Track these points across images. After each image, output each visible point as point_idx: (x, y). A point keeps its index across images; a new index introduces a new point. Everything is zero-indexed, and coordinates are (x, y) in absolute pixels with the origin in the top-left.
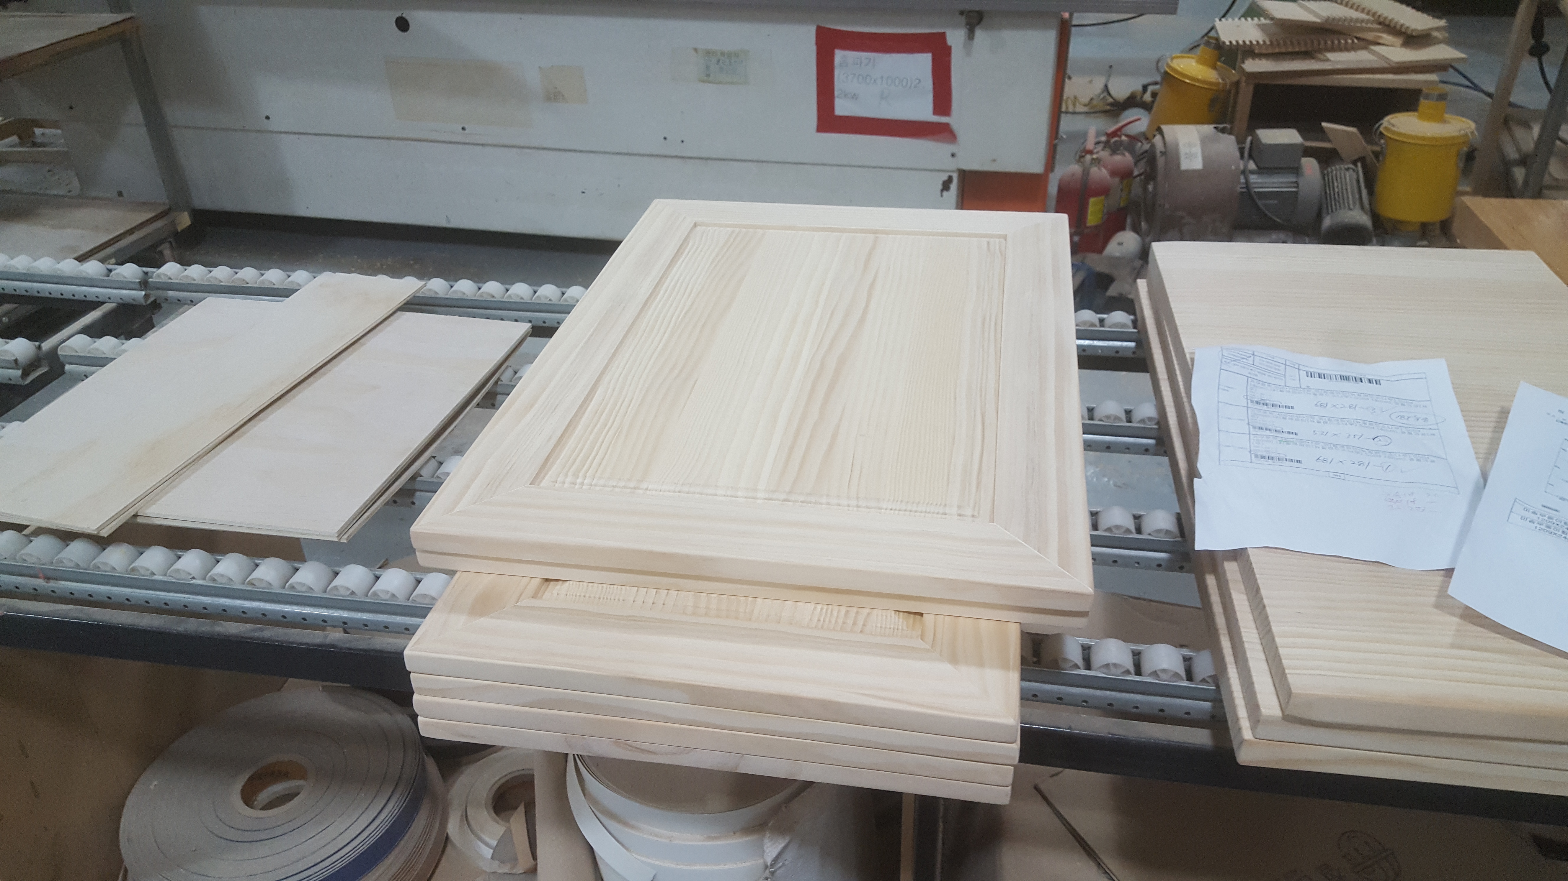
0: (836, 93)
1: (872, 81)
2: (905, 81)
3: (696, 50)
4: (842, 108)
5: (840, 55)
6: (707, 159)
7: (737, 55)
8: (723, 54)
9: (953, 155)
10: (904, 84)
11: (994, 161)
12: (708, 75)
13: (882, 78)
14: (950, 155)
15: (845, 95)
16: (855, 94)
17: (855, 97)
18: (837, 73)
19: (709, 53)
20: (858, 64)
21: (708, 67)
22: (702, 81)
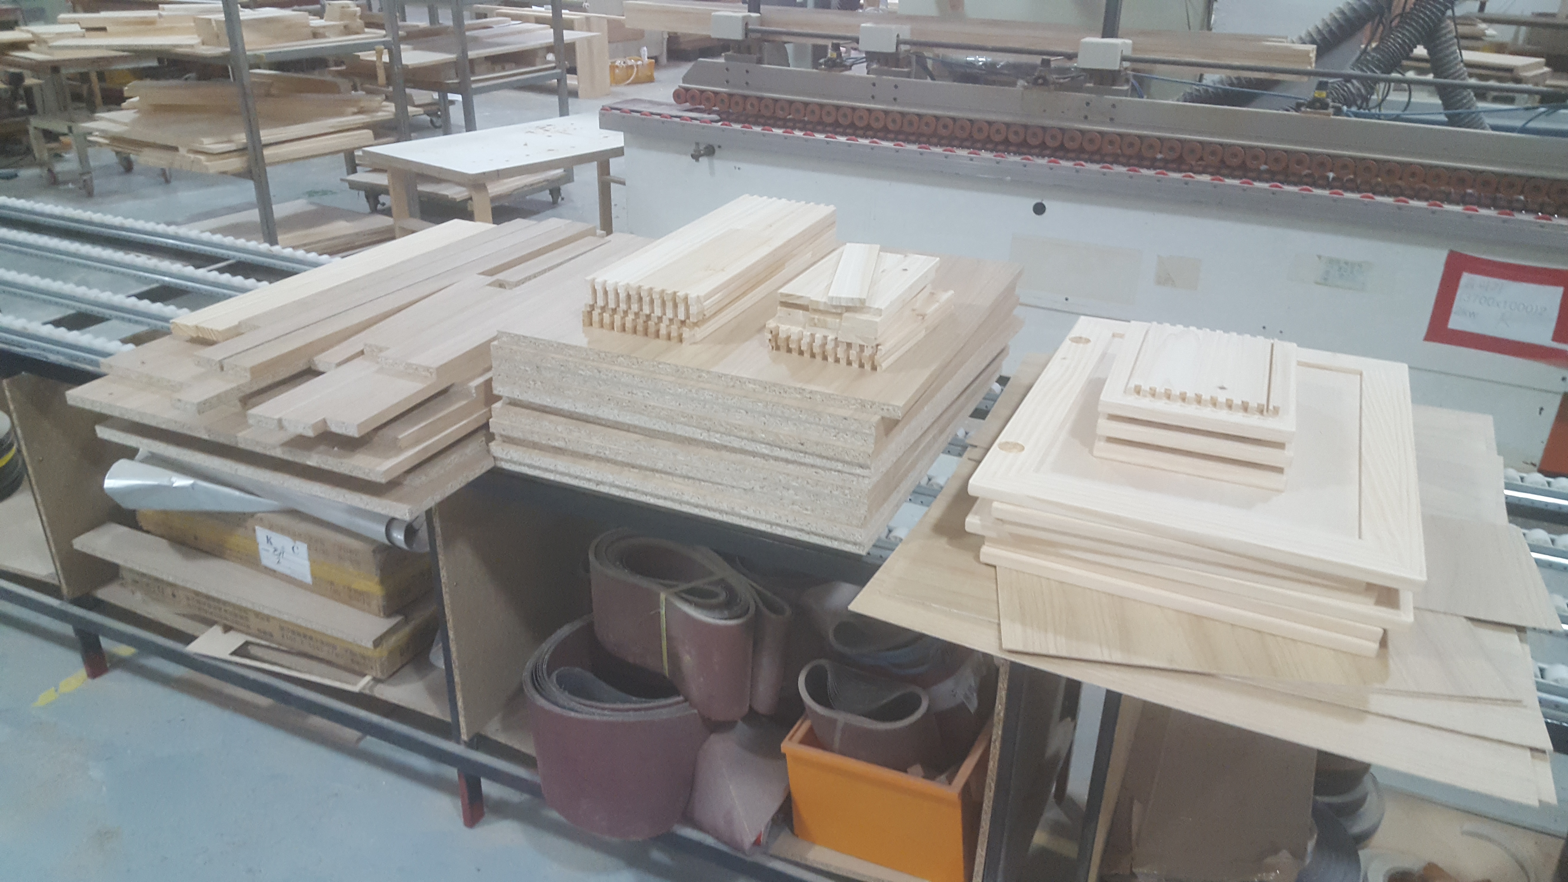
0: (1454, 310)
1: (1495, 304)
2: (1530, 307)
3: (1319, 257)
4: (1455, 323)
5: (1466, 278)
7: (1360, 265)
8: (1346, 263)
9: (1564, 379)
10: (1529, 311)
12: (1325, 279)
13: (1506, 302)
14: (1560, 377)
15: (1464, 312)
17: (1473, 314)
18: (1459, 292)
19: (1331, 261)
20: (1483, 287)
21: (1327, 272)
22: (1317, 283)
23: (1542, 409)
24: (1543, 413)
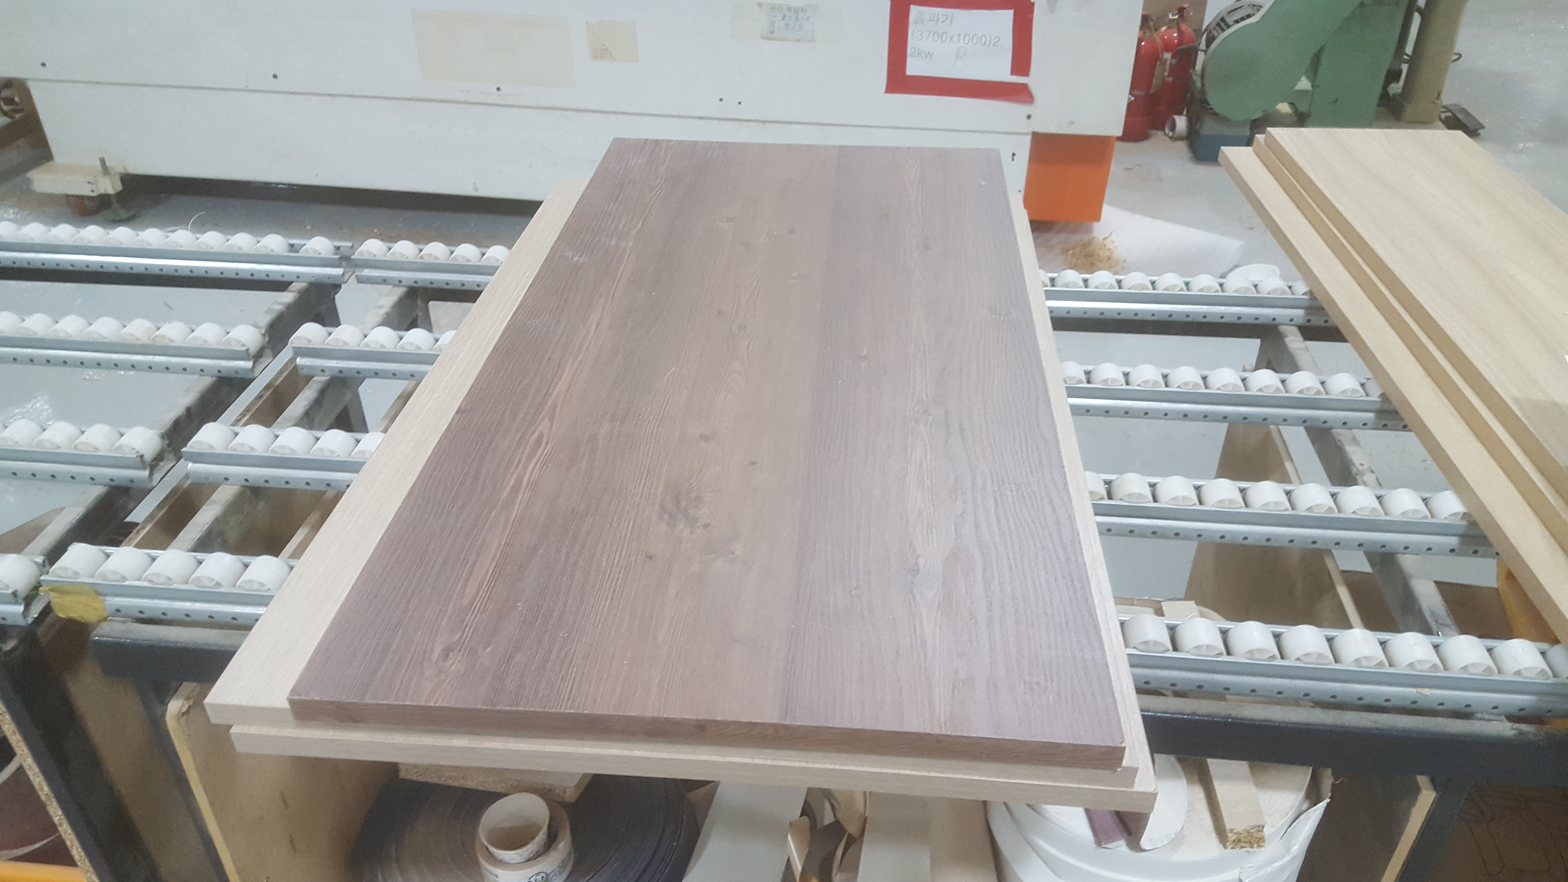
0: (909, 51)
1: (949, 39)
2: (983, 38)
3: (760, 5)
4: (914, 67)
5: (915, 11)
6: (764, 122)
8: (789, 9)
9: (1029, 117)
10: (983, 43)
11: (1072, 123)
12: (772, 32)
13: (959, 35)
14: (1025, 116)
15: (919, 54)
16: (929, 53)
17: (929, 55)
18: (911, 30)
19: (773, 8)
20: (933, 21)
21: (772, 23)
22: (765, 38)
23: (1014, 155)
24: (1015, 157)
